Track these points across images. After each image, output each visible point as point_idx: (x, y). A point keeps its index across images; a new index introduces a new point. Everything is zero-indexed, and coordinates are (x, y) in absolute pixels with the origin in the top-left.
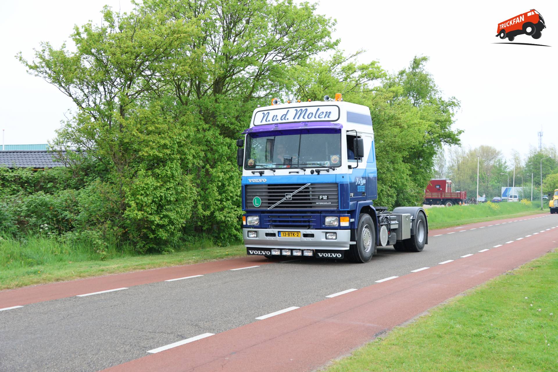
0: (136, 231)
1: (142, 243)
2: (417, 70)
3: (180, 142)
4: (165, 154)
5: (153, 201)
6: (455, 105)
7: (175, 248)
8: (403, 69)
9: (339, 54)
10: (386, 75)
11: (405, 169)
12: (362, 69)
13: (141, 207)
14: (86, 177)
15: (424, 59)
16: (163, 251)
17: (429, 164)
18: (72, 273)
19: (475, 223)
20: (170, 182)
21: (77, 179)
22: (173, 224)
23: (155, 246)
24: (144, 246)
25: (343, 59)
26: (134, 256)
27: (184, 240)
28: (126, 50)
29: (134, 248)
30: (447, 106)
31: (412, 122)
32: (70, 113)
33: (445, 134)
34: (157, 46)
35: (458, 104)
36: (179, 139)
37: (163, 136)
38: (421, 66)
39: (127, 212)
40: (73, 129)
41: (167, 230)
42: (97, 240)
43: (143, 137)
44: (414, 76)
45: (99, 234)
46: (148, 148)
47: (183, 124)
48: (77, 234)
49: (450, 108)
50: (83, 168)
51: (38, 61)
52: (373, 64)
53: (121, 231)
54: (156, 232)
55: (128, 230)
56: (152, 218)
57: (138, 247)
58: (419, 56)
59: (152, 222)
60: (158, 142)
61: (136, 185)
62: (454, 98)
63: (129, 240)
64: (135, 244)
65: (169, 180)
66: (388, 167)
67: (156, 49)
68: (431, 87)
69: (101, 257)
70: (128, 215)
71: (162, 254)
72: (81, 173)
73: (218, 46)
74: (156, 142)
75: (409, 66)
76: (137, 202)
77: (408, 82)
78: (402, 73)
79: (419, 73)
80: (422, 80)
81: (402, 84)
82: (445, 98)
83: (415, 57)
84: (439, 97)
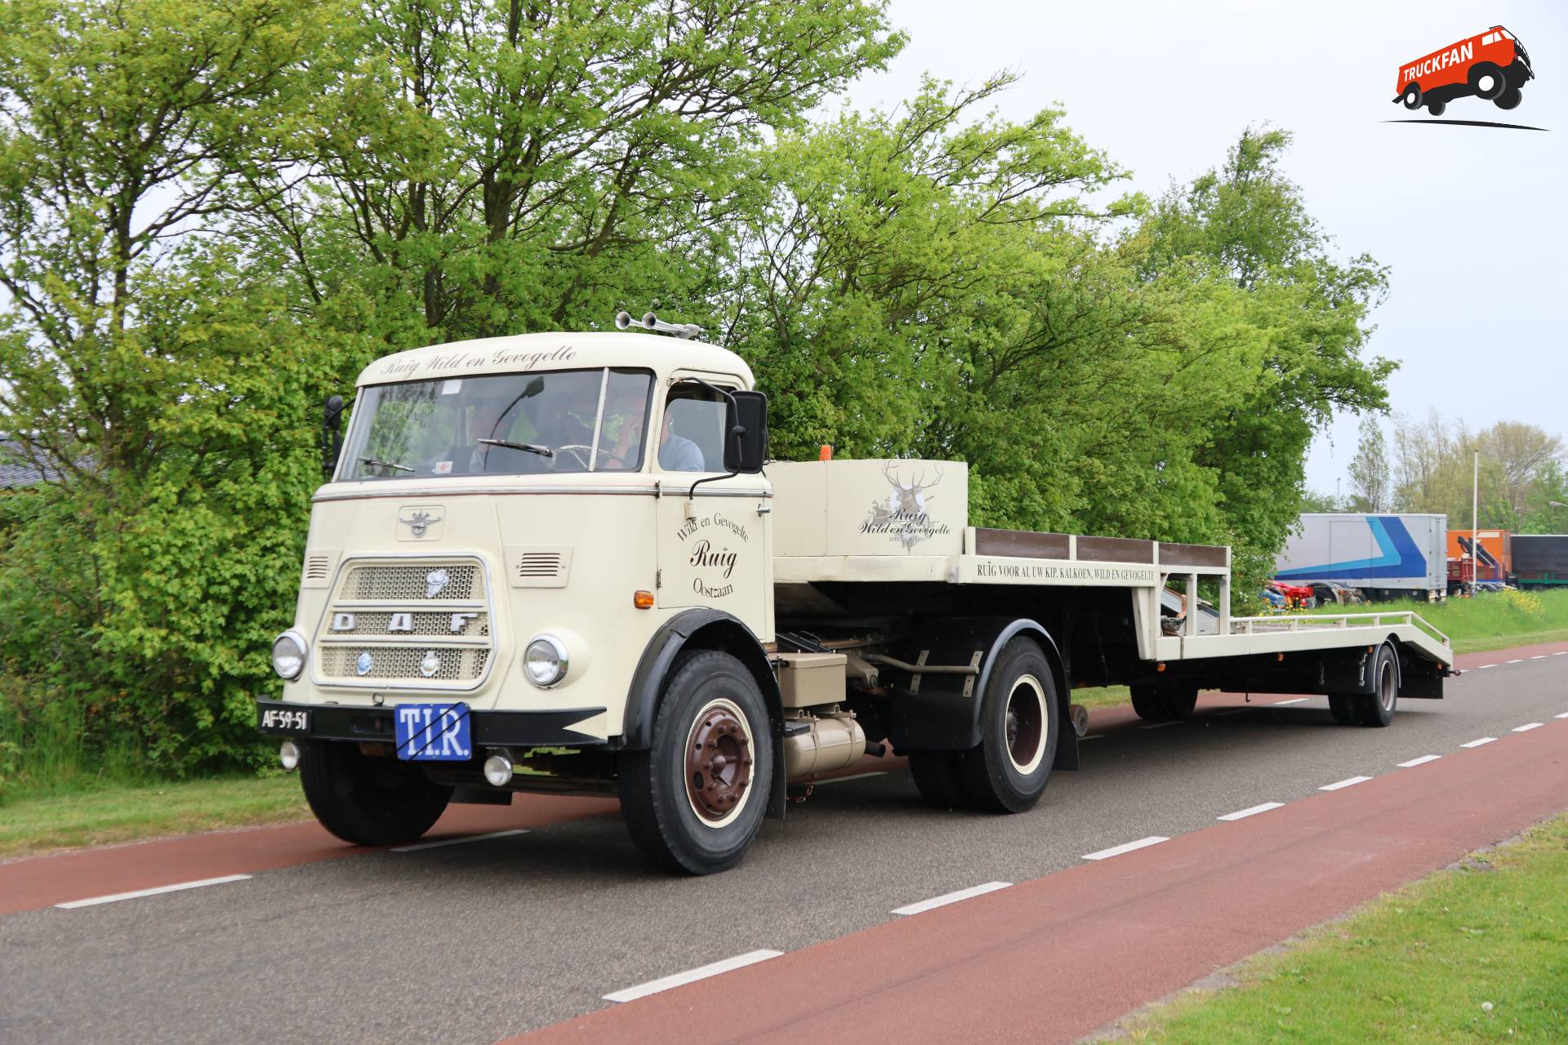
0: (154, 700)
1: (172, 740)
2: (1252, 176)
3: (316, 387)
4: (255, 426)
5: (206, 597)
6: (1373, 282)
8: (1205, 174)
9: (934, 94)
10: (1099, 167)
11: (1202, 484)
12: (1008, 142)
13: (158, 613)
15: (1275, 140)
16: (261, 765)
17: (1288, 472)
20: (276, 523)
23: (229, 750)
24: (182, 750)
25: (946, 112)
29: (142, 759)
30: (1347, 286)
31: (1217, 333)
33: (1336, 373)
35: (1384, 277)
36: (310, 376)
37: (244, 362)
38: (1264, 162)
44: (1242, 193)
49: (1357, 295)
52: (1041, 121)
53: (102, 699)
54: (226, 702)
56: (204, 651)
57: (155, 755)
58: (1259, 131)
59: (202, 667)
61: (137, 536)
62: (1369, 260)
63: (128, 730)
64: (147, 743)
65: (273, 516)
66: (1139, 477)
68: (1295, 226)
70: (111, 642)
75: (1226, 162)
76: (145, 594)
77: (1224, 213)
78: (1204, 186)
79: (1257, 184)
80: (1264, 206)
81: (1205, 219)
82: (1341, 258)
83: (1246, 134)
84: (1320, 256)
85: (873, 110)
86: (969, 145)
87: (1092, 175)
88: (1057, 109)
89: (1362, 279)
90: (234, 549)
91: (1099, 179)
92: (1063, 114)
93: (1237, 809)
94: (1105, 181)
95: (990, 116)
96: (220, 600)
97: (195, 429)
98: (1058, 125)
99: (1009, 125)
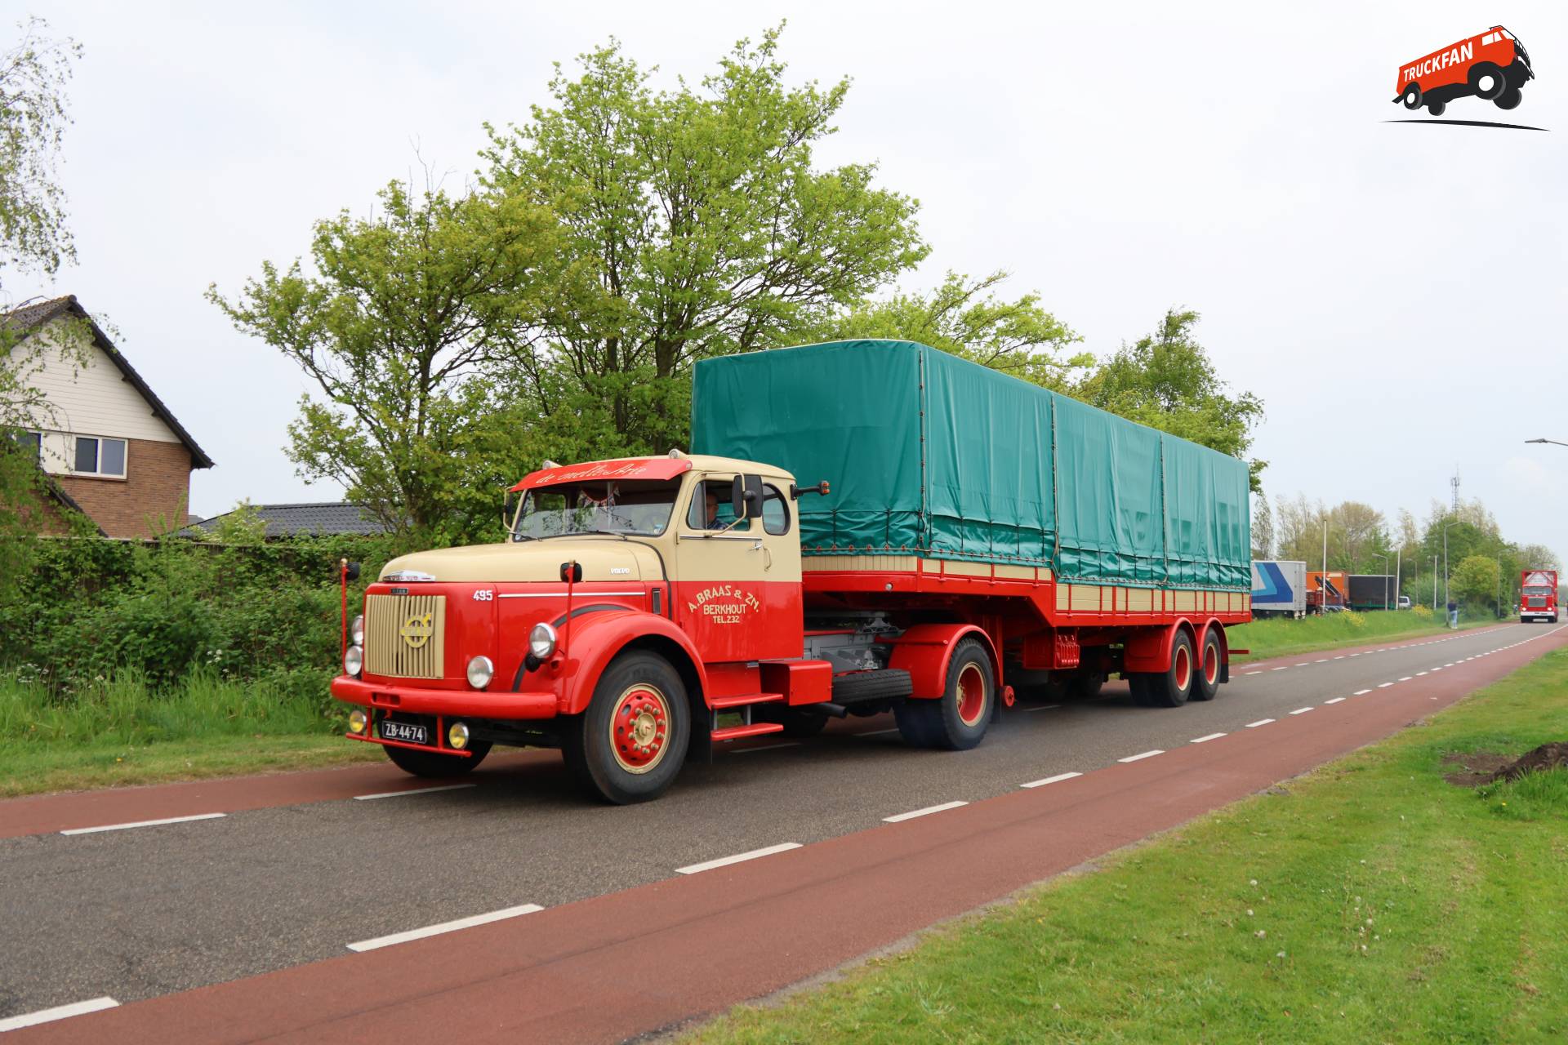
2: (1174, 340)
6: (1253, 410)
8: (1144, 338)
9: (954, 284)
10: (1062, 334)
12: (1003, 315)
15: (1189, 317)
19: (1295, 654)
25: (962, 294)
30: (1236, 413)
35: (1259, 407)
38: (1182, 331)
44: (1168, 351)
49: (1242, 417)
51: (249, 304)
52: (1025, 302)
58: (1179, 312)
62: (1250, 396)
68: (1203, 373)
75: (1158, 330)
77: (1158, 363)
78: (1143, 345)
79: (1178, 345)
80: (1183, 359)
81: (1145, 367)
82: (1233, 396)
83: (1170, 313)
84: (1220, 395)
85: (914, 294)
86: (978, 317)
87: (1058, 339)
88: (1032, 294)
89: (1246, 408)
91: (1062, 341)
92: (1039, 299)
93: (1133, 754)
94: (1066, 342)
95: (990, 297)
97: (462, 498)
98: (1034, 306)
99: (1003, 304)
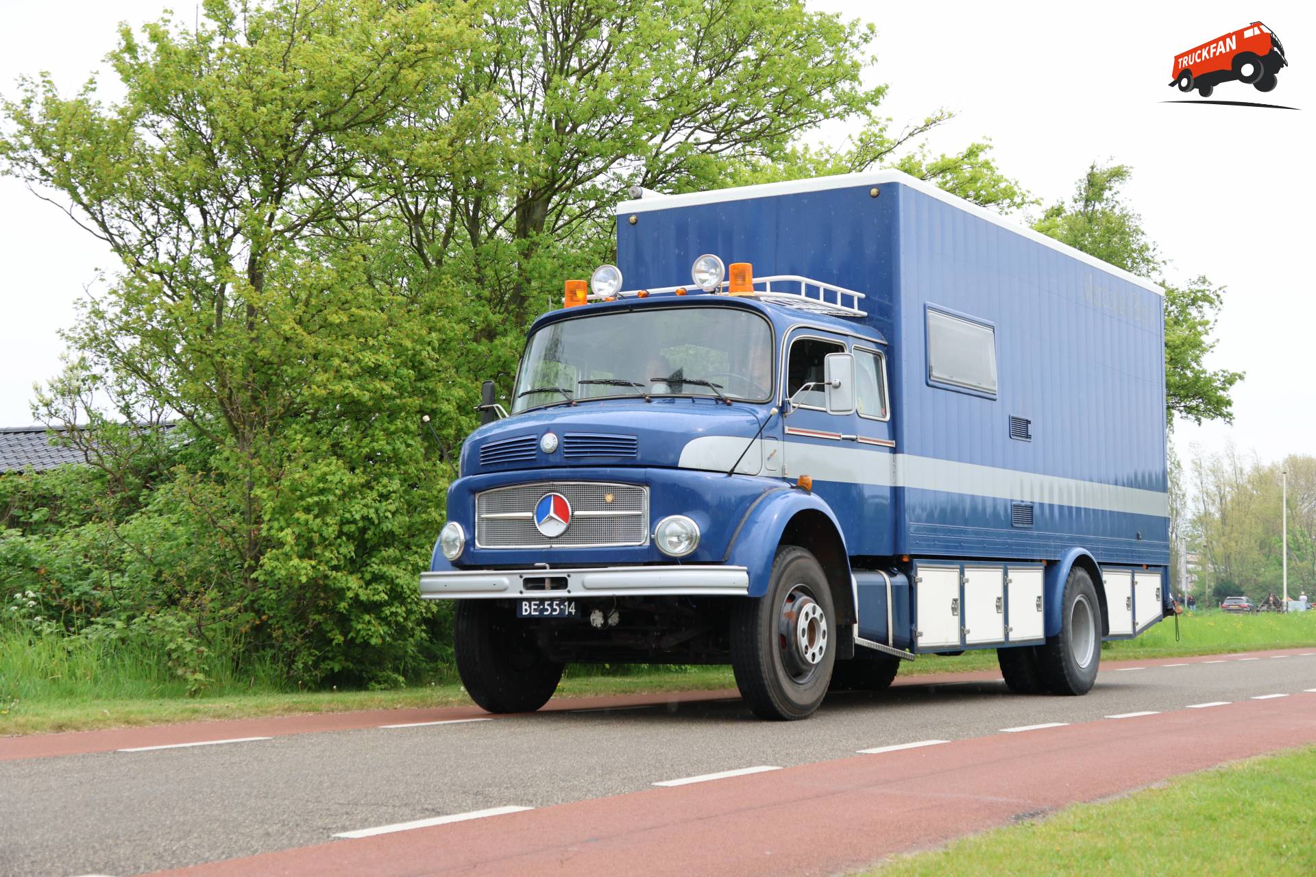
0: (294, 622)
1: (310, 654)
2: (1098, 206)
5: (341, 534)
7: (404, 675)
9: (877, 129)
10: (1014, 193)
12: (942, 169)
13: (307, 547)
14: (145, 492)
15: (1117, 174)
16: (370, 680)
18: (104, 714)
21: (119, 495)
22: (403, 603)
23: (351, 666)
24: (316, 665)
25: (886, 145)
26: (286, 693)
27: (432, 657)
28: (268, 94)
29: (285, 669)
32: (102, 280)
34: (358, 82)
37: (371, 342)
38: (1108, 194)
39: (266, 560)
40: (109, 327)
41: (384, 620)
42: (180, 640)
43: (311, 341)
44: (1090, 221)
45: (183, 623)
46: (327, 375)
47: (429, 310)
48: (119, 625)
50: (137, 466)
51: (11, 129)
52: (972, 153)
53: (248, 622)
54: (354, 624)
55: (270, 618)
56: (339, 579)
57: (301, 666)
58: (1104, 166)
59: (340, 593)
60: (358, 361)
63: (272, 646)
64: (290, 659)
67: (355, 91)
68: (1137, 250)
69: (189, 687)
70: (271, 573)
71: (366, 689)
72: (131, 478)
73: (530, 96)
74: (352, 358)
75: (1075, 193)
76: (297, 530)
79: (1103, 213)
83: (1092, 168)
85: (822, 143)
87: (1007, 201)
88: (985, 142)
90: (360, 497)
91: (1012, 203)
92: (991, 148)
94: (1019, 206)
96: (350, 537)
98: (983, 157)
99: (943, 156)
